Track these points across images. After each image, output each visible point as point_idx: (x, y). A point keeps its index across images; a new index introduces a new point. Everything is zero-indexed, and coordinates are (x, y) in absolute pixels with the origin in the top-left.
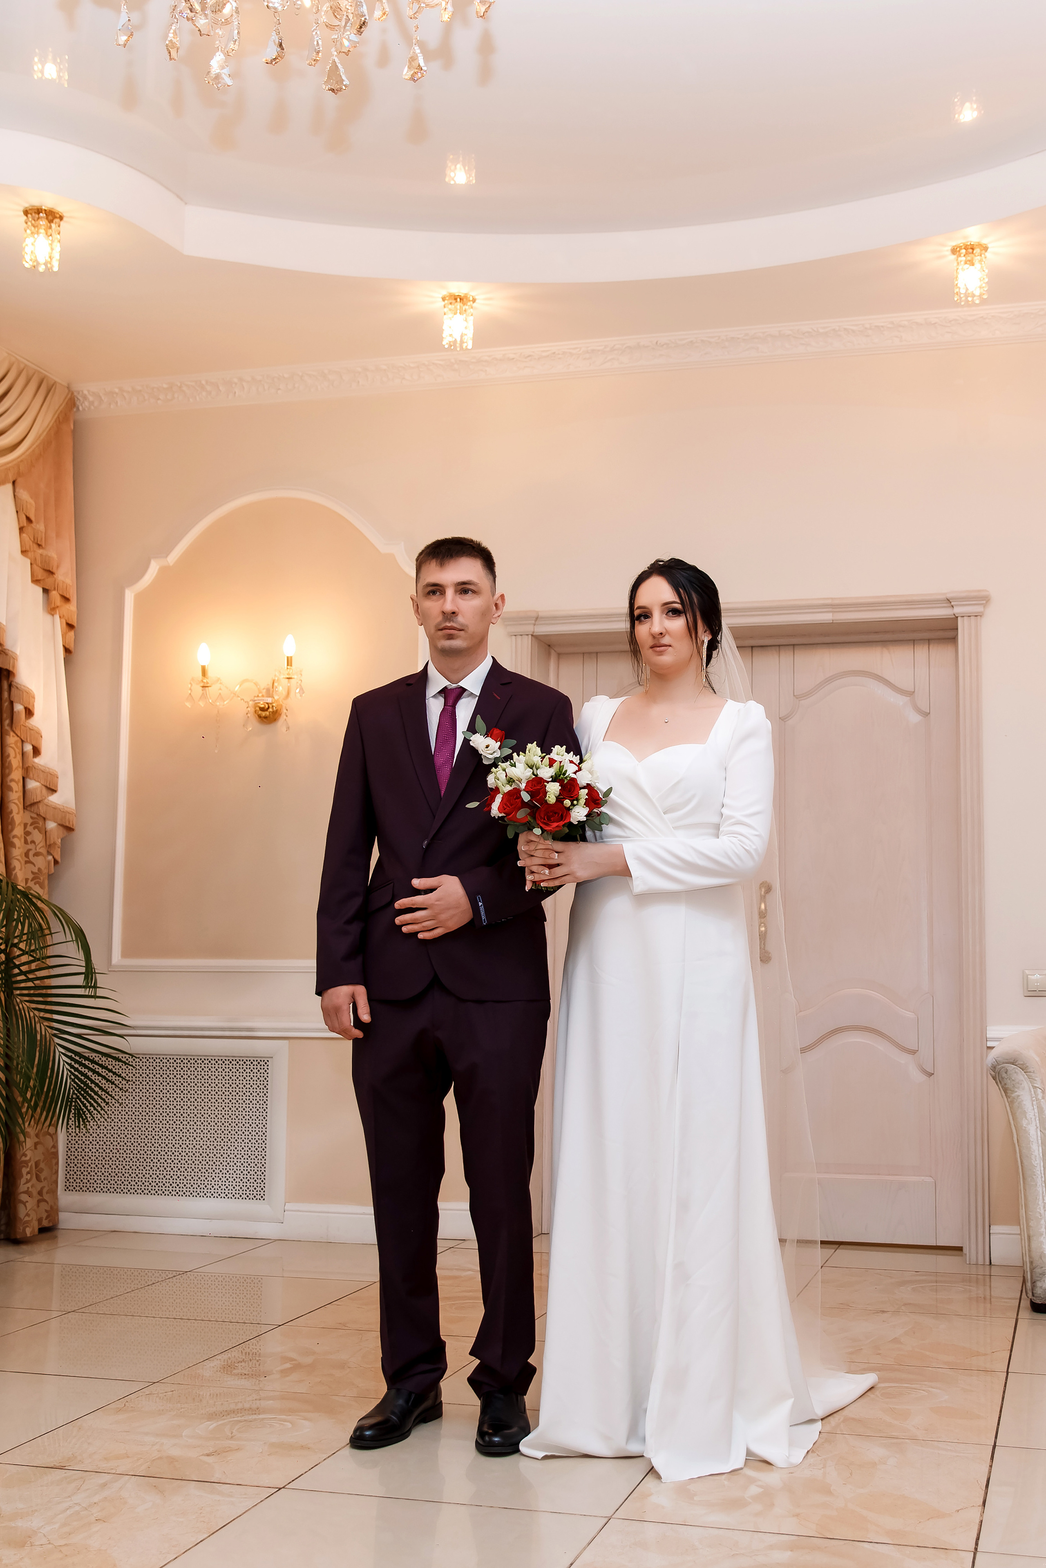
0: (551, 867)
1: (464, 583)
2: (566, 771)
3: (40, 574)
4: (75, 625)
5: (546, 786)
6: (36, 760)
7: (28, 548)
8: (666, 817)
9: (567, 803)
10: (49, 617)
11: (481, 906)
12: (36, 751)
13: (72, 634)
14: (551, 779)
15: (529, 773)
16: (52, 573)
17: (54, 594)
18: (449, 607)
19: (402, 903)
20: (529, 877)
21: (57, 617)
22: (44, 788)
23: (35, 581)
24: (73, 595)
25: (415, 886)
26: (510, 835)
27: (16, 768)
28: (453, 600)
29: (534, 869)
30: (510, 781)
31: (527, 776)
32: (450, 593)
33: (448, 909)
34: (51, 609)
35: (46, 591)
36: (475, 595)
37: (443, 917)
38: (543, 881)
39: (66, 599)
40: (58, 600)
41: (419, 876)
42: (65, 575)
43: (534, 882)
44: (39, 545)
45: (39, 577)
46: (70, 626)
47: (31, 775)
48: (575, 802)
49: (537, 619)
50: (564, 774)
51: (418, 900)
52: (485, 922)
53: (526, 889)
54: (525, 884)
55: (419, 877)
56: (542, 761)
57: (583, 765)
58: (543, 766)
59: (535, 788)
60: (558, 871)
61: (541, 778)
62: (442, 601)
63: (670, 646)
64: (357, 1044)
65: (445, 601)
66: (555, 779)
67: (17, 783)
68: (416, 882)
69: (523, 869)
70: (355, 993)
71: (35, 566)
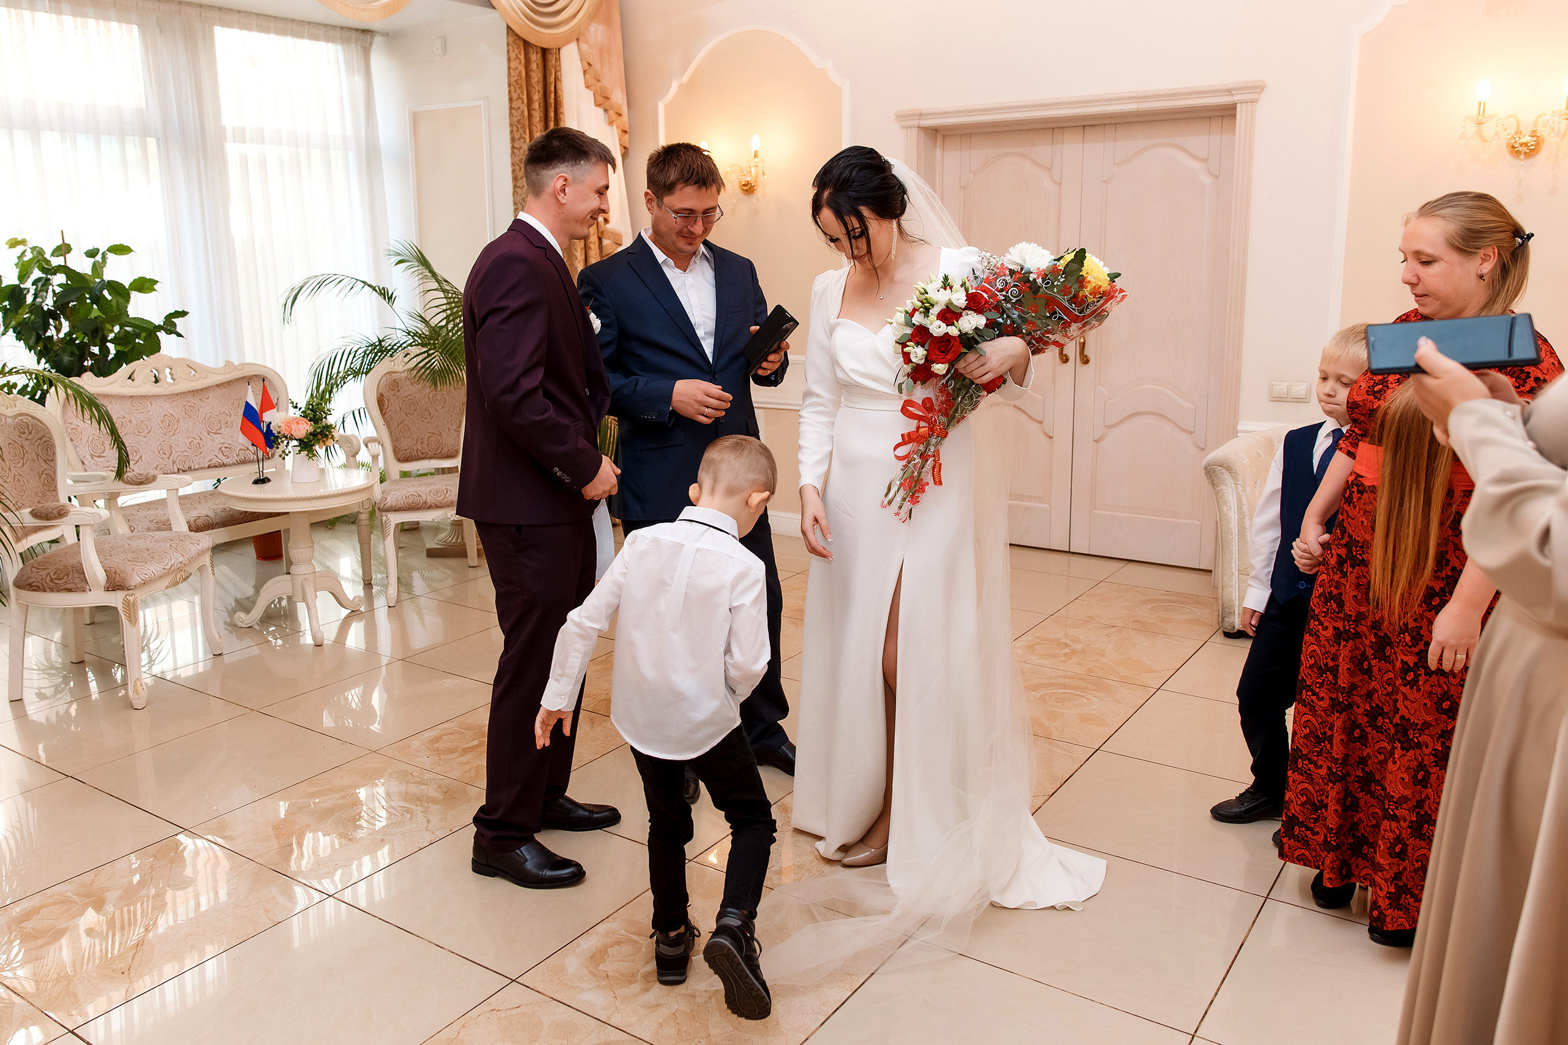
3: (600, 100)
4: (628, 130)
6: (608, 226)
7: (590, 84)
10: (610, 128)
12: (606, 221)
13: (627, 135)
16: (608, 98)
17: (611, 112)
21: (615, 127)
22: (614, 245)
23: (598, 105)
24: (625, 111)
27: (593, 234)
34: (611, 123)
35: (606, 110)
39: (620, 115)
40: (614, 117)
42: (618, 97)
44: (599, 81)
45: (600, 103)
46: (625, 132)
47: (605, 235)
49: (921, 115)
67: (594, 244)
71: (596, 95)
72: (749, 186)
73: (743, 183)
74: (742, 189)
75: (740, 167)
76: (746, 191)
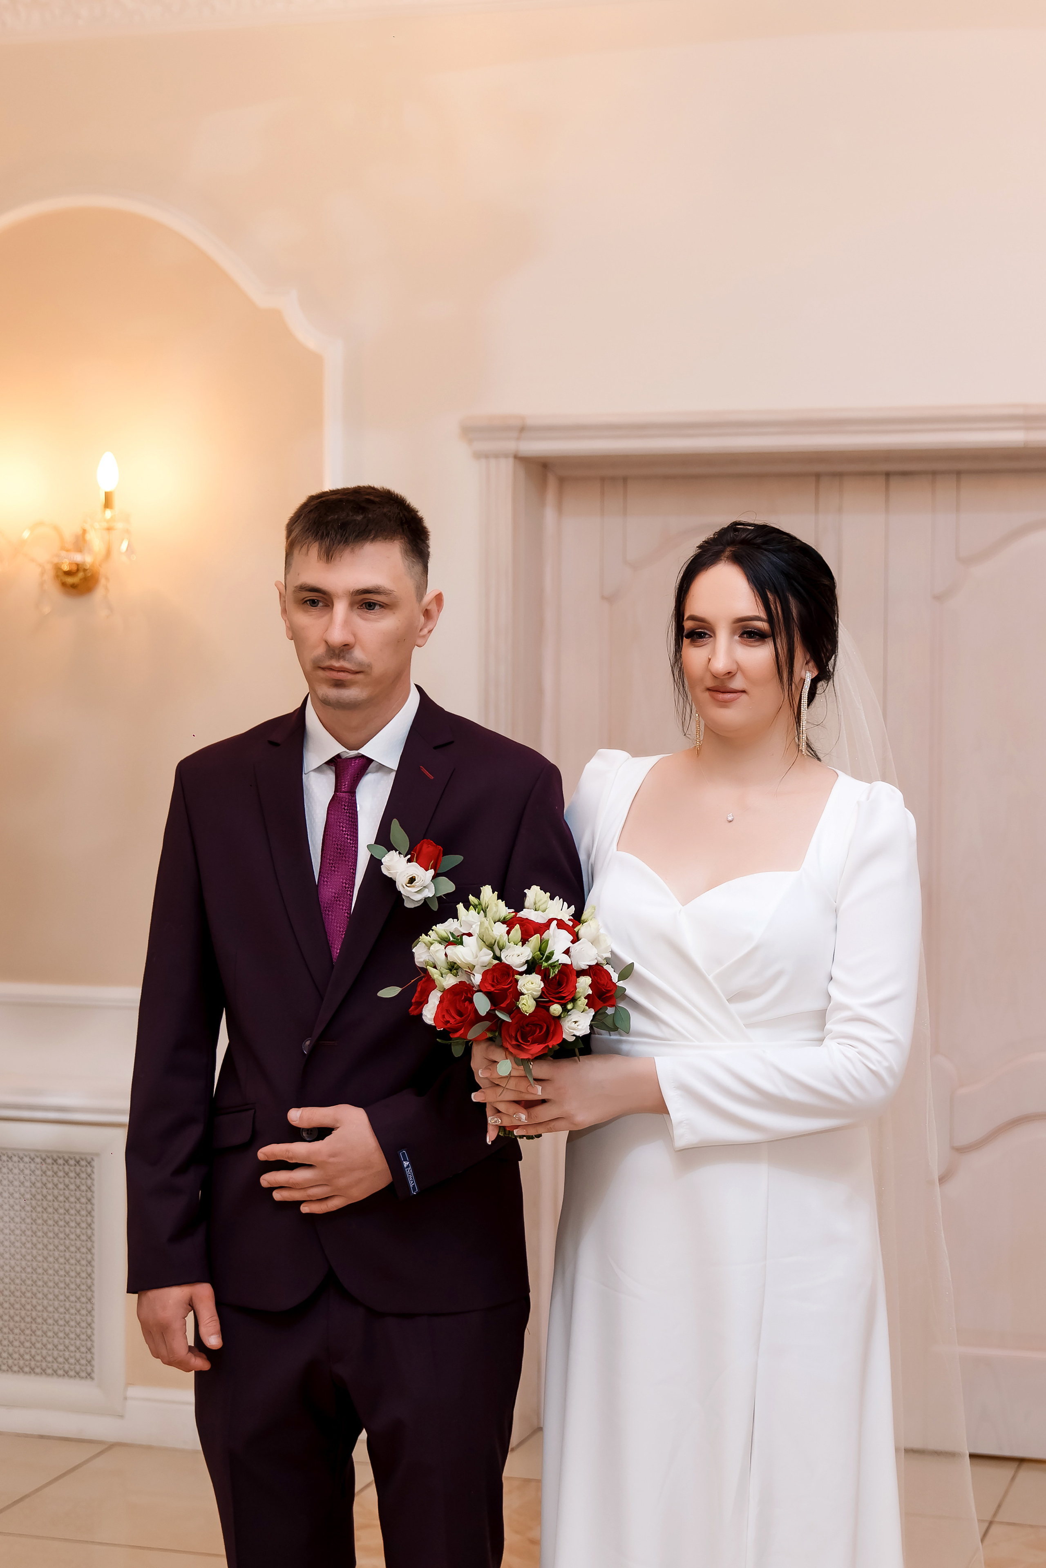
0: (529, 1105)
1: (367, 591)
2: (552, 953)
5: (517, 981)
8: (733, 1008)
9: (556, 1009)
11: (408, 1167)
14: (524, 968)
15: (486, 957)
18: (337, 636)
19: (269, 1151)
20: (492, 1120)
25: (293, 1123)
26: (457, 1051)
28: (346, 623)
29: (502, 1107)
30: (453, 967)
31: (483, 963)
32: (340, 608)
33: (352, 1170)
36: (386, 611)
37: (343, 1181)
38: (517, 1127)
41: (300, 1104)
43: (502, 1128)
48: (569, 1006)
50: (549, 958)
51: (298, 1149)
52: (414, 1190)
53: (488, 1140)
54: (486, 1131)
55: (299, 1106)
56: (508, 933)
57: (582, 929)
58: (512, 944)
59: (500, 987)
60: (543, 1113)
61: (508, 968)
62: (326, 618)
63: (744, 692)
64: (202, 1383)
65: (331, 620)
66: (532, 966)
68: (297, 1116)
69: (482, 1106)
70: (193, 1298)
72: (81, 575)
73: (66, 568)
74: (64, 584)
75: (56, 529)
76: (74, 586)
